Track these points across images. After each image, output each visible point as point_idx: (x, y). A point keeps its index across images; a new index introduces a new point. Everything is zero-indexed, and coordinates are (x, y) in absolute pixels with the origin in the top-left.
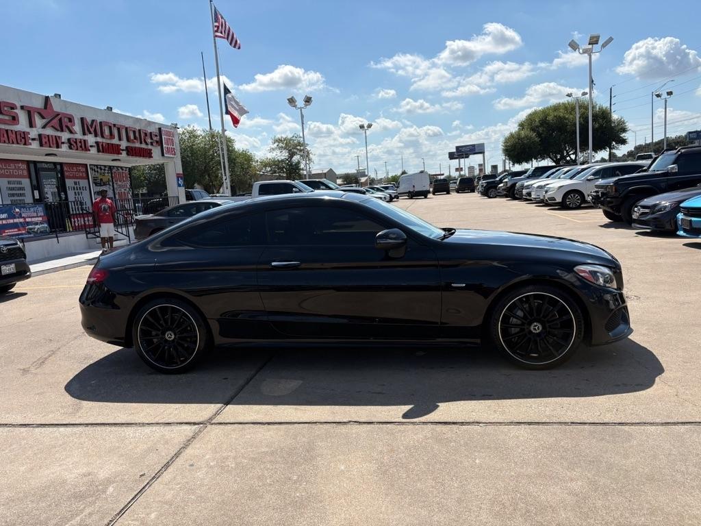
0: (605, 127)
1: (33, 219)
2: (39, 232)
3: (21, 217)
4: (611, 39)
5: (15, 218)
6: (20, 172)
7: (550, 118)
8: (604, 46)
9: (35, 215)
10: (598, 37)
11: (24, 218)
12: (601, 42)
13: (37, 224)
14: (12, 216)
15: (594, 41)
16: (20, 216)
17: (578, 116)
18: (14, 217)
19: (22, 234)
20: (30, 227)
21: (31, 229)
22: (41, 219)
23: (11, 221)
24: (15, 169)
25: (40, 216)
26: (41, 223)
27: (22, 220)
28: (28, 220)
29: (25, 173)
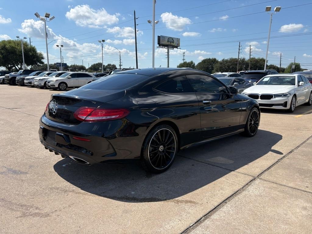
0: (35, 55)
4: (54, 18)
7: (7, 46)
8: (51, 19)
10: (49, 15)
12: (50, 17)
15: (47, 16)
17: (22, 48)
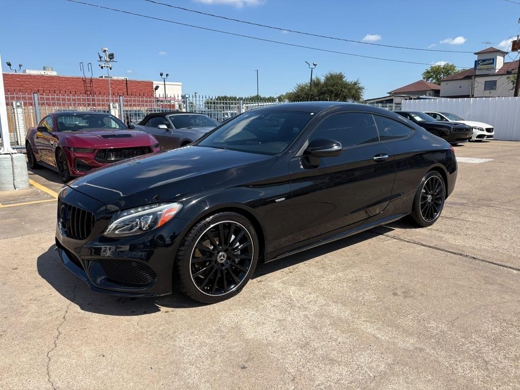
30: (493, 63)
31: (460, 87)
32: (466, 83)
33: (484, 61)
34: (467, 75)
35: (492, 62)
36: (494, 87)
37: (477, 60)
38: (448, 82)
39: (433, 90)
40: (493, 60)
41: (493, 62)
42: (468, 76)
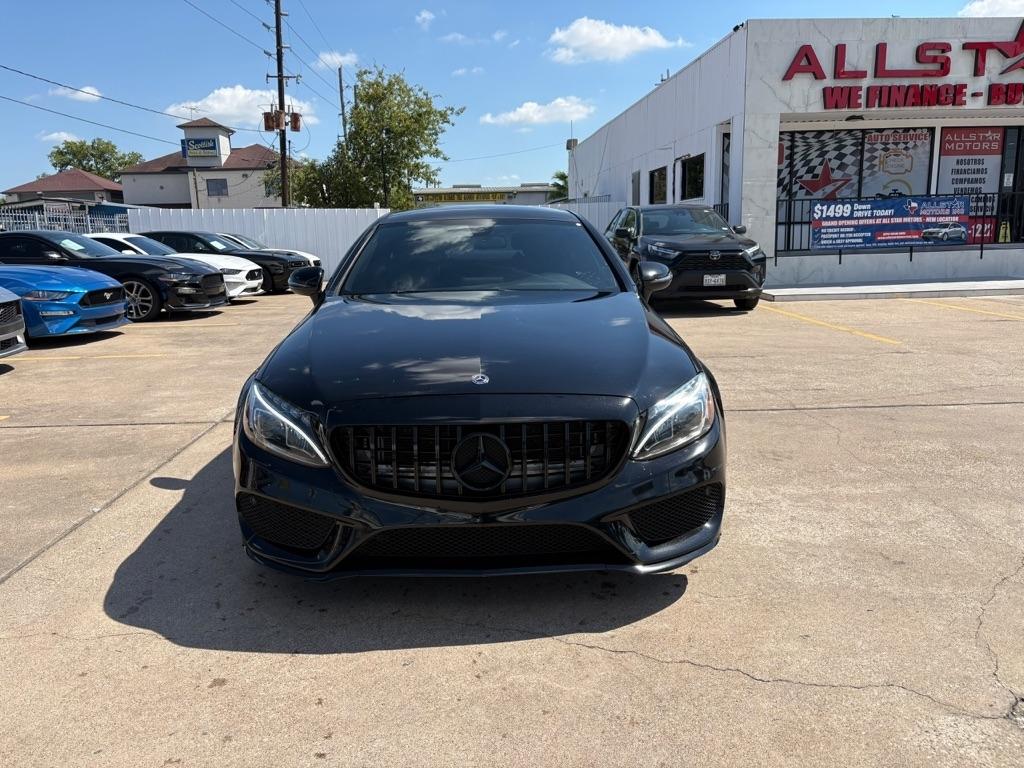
1: (941, 219)
2: (946, 237)
3: (919, 216)
5: (907, 216)
6: (986, 146)
9: (948, 212)
11: (924, 216)
13: (945, 226)
14: (900, 213)
16: (917, 214)
18: (906, 214)
19: (912, 240)
20: (930, 230)
21: (931, 233)
22: (956, 219)
23: (898, 220)
24: (978, 140)
25: (956, 215)
26: (955, 226)
27: (917, 220)
28: (928, 220)
29: (996, 146)
30: (214, 148)
31: (162, 188)
32: (170, 181)
33: (198, 141)
34: (169, 165)
35: (211, 145)
36: (224, 191)
37: (184, 138)
38: (136, 176)
39: (107, 191)
40: (214, 141)
41: (215, 144)
42: (174, 167)
